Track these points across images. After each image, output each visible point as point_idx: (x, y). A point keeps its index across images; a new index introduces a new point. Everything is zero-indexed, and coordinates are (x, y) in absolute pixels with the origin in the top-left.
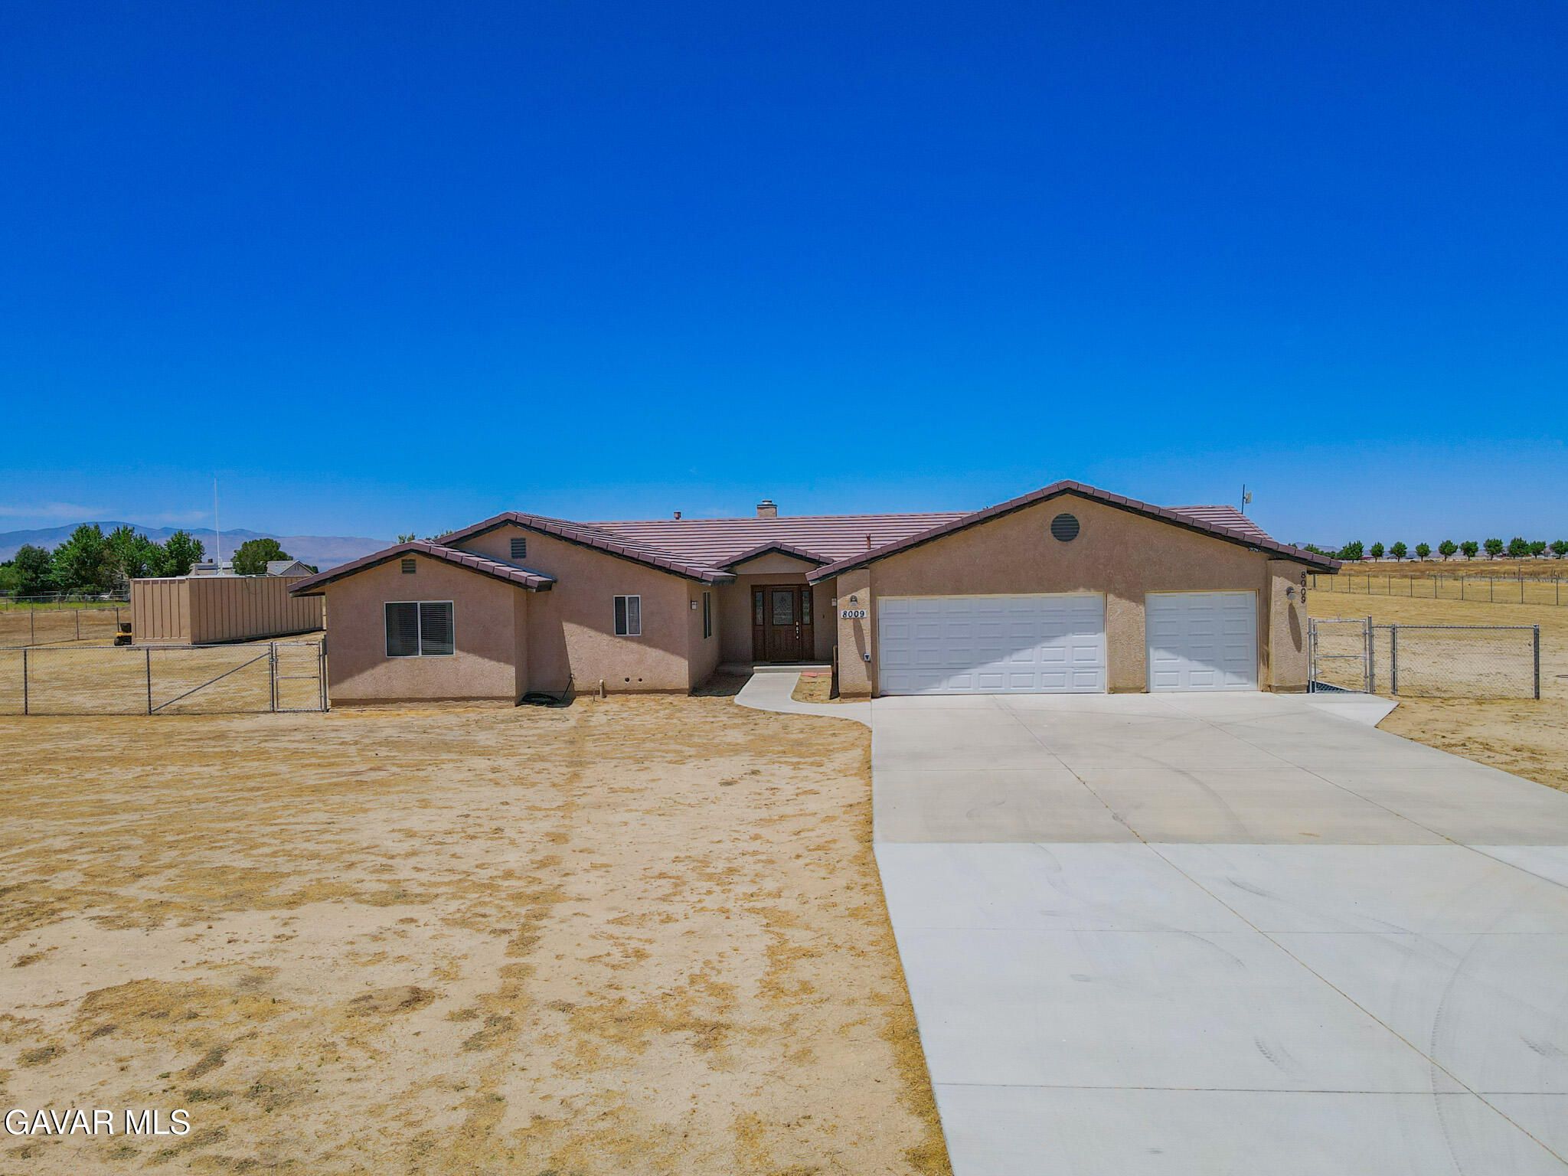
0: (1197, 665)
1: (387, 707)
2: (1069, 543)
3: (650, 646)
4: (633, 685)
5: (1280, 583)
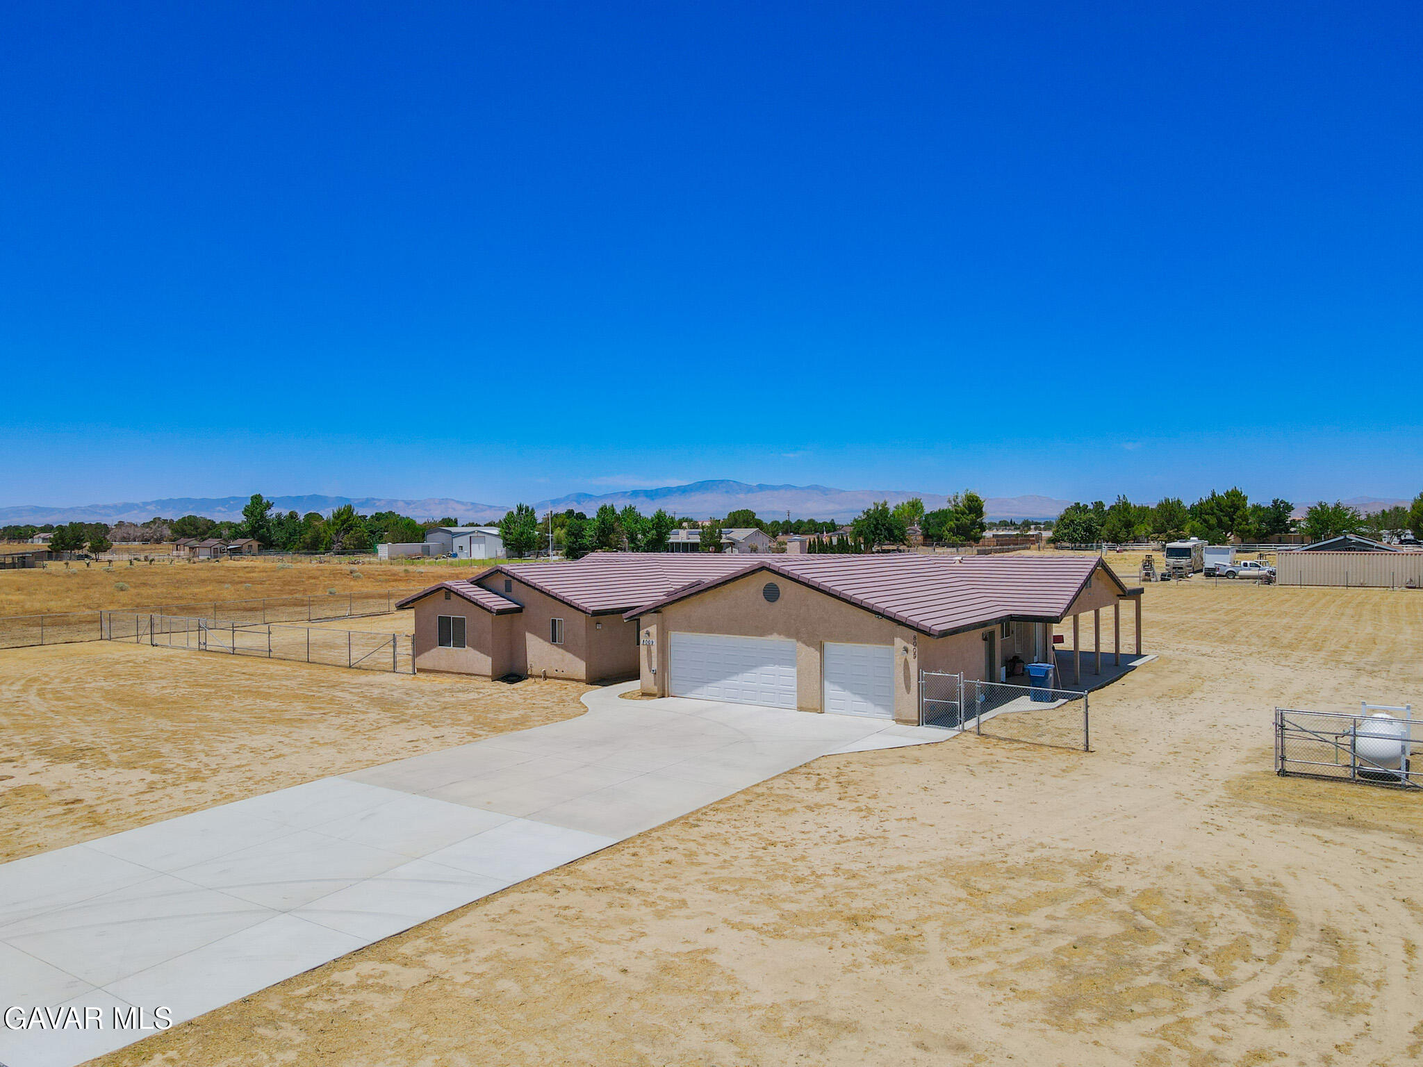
0: (857, 698)
1: (438, 675)
2: (773, 603)
3: (567, 651)
4: (559, 674)
5: (899, 643)
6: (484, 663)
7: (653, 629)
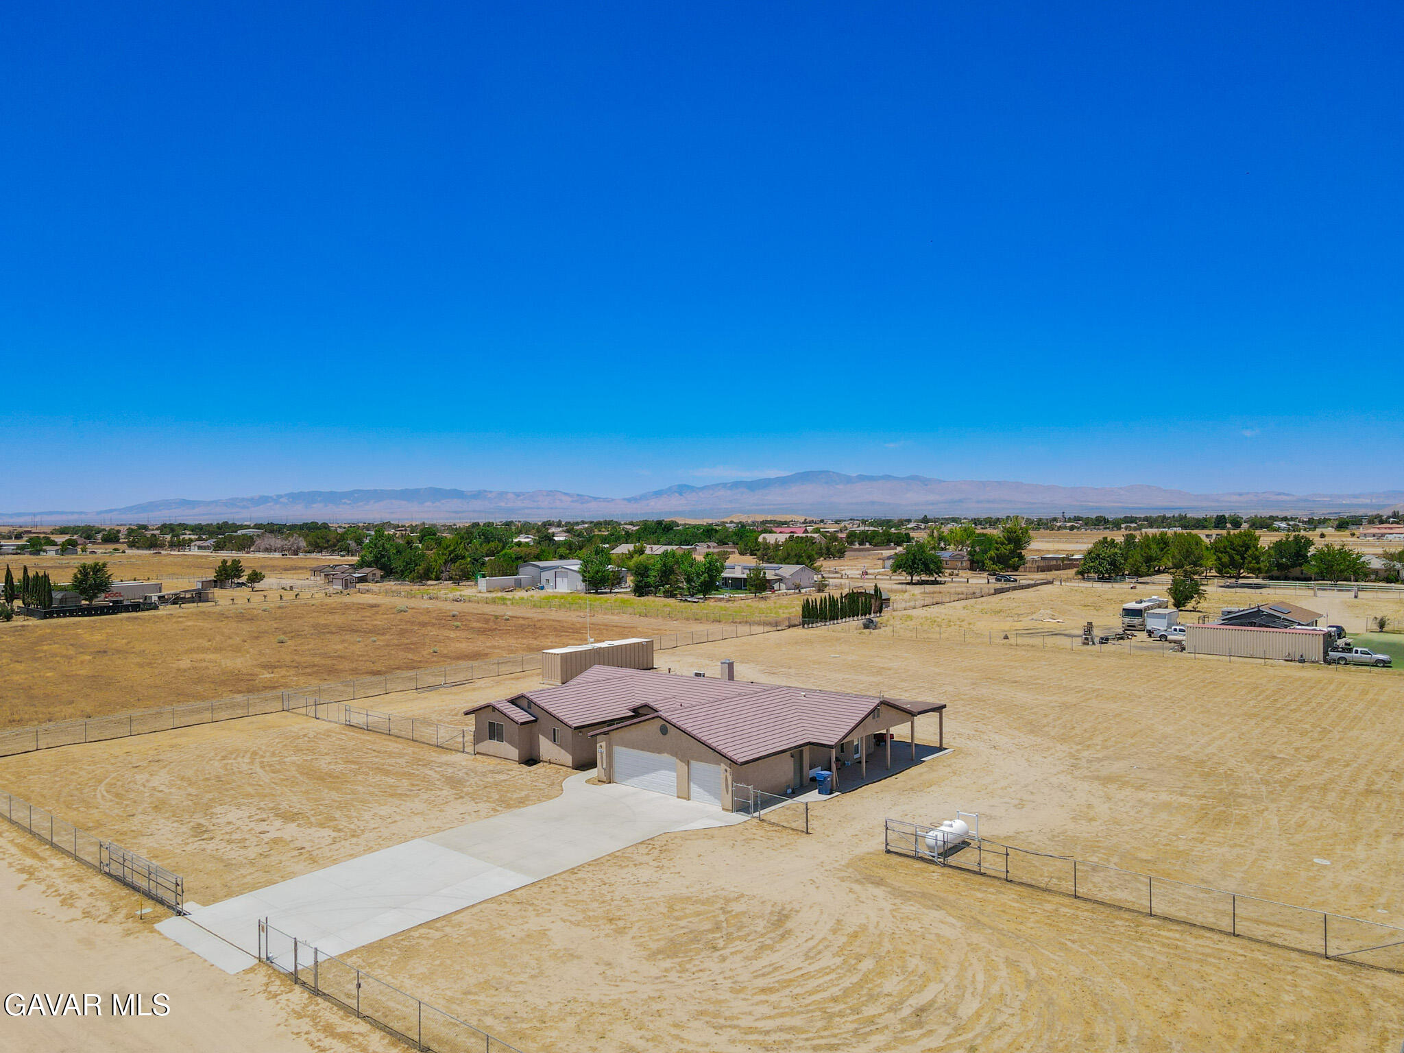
0: (706, 793)
1: (488, 757)
2: (665, 736)
3: (562, 748)
4: (557, 762)
5: (723, 766)
6: (514, 753)
7: (604, 744)
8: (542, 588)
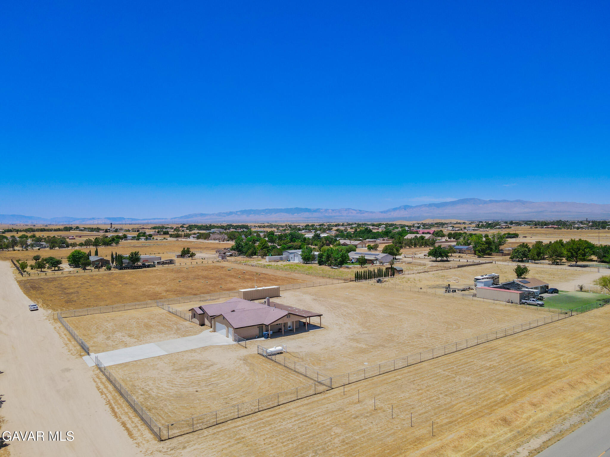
0: (230, 336)
1: (194, 323)
2: (224, 320)
3: (209, 322)
4: (208, 325)
5: (232, 329)
6: (198, 322)
7: (214, 322)
8: (289, 261)
